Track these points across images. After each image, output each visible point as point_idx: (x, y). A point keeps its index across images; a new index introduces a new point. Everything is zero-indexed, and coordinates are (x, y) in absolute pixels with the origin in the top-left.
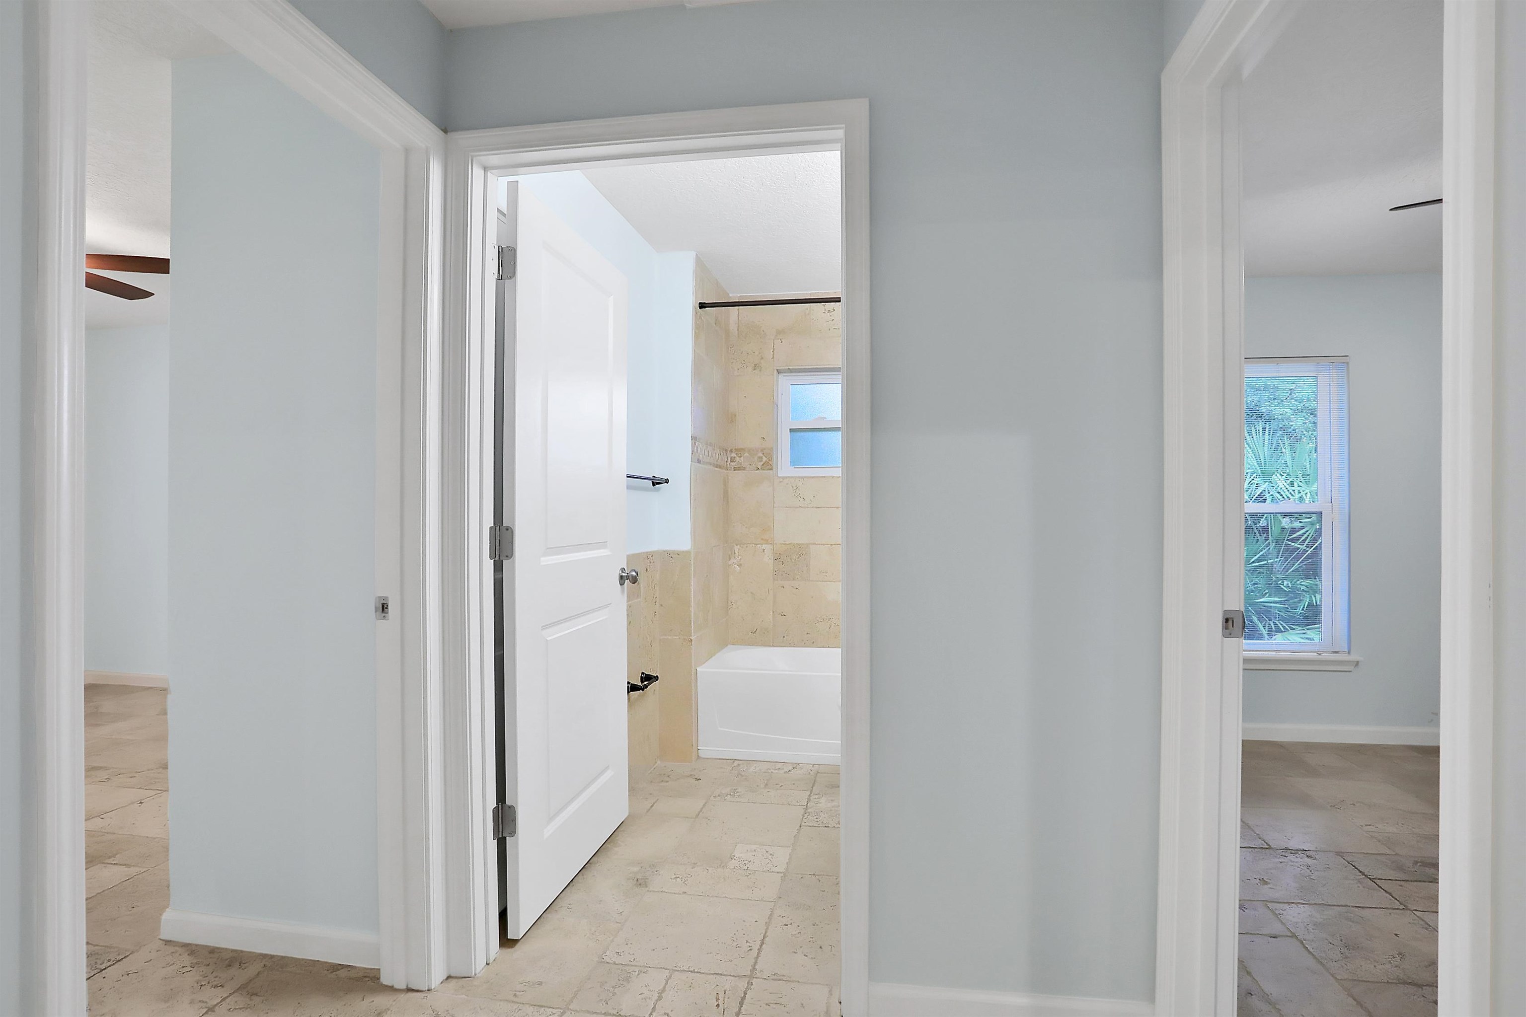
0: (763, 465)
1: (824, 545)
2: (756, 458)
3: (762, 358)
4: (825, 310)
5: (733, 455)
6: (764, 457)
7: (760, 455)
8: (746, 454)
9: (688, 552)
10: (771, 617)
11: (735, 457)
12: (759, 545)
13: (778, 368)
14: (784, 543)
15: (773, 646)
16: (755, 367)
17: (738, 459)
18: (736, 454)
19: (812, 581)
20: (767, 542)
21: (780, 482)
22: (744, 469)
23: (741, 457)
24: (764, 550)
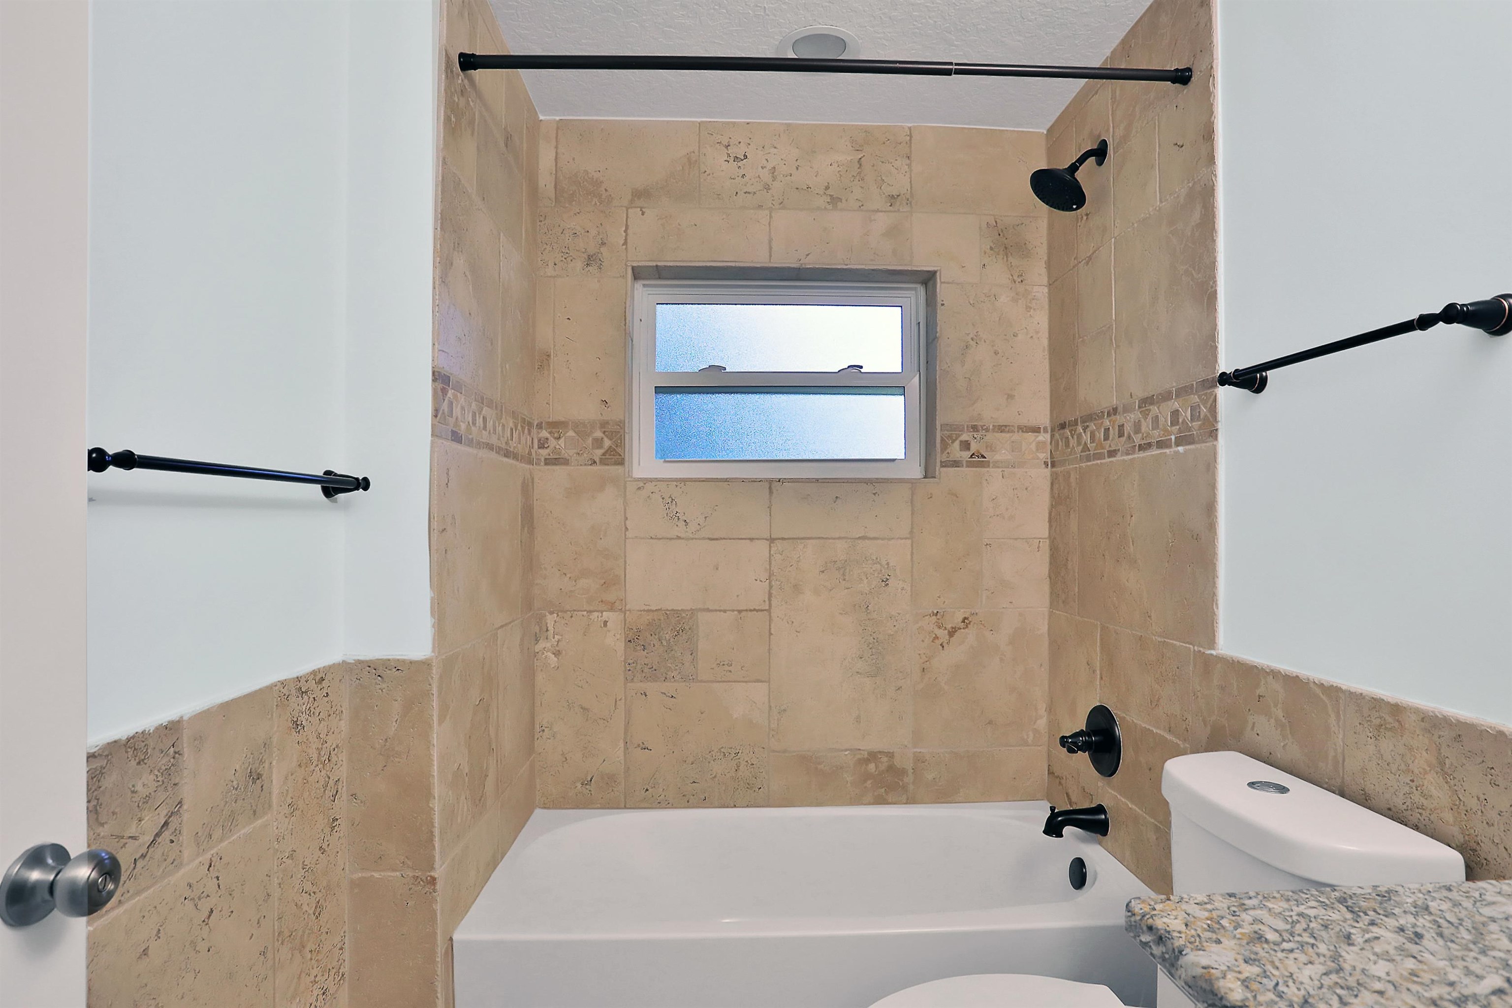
0: (604, 454)
1: (725, 611)
2: (590, 441)
3: (603, 244)
4: (729, 155)
5: (544, 434)
6: (606, 439)
7: (598, 434)
8: (571, 433)
9: (425, 664)
10: (620, 753)
11: (547, 439)
12: (596, 614)
13: (635, 264)
14: (646, 608)
15: (625, 808)
16: (591, 260)
17: (552, 443)
18: (550, 433)
19: (702, 681)
20: (612, 607)
21: (639, 488)
22: (566, 462)
23: (559, 438)
24: (605, 623)
